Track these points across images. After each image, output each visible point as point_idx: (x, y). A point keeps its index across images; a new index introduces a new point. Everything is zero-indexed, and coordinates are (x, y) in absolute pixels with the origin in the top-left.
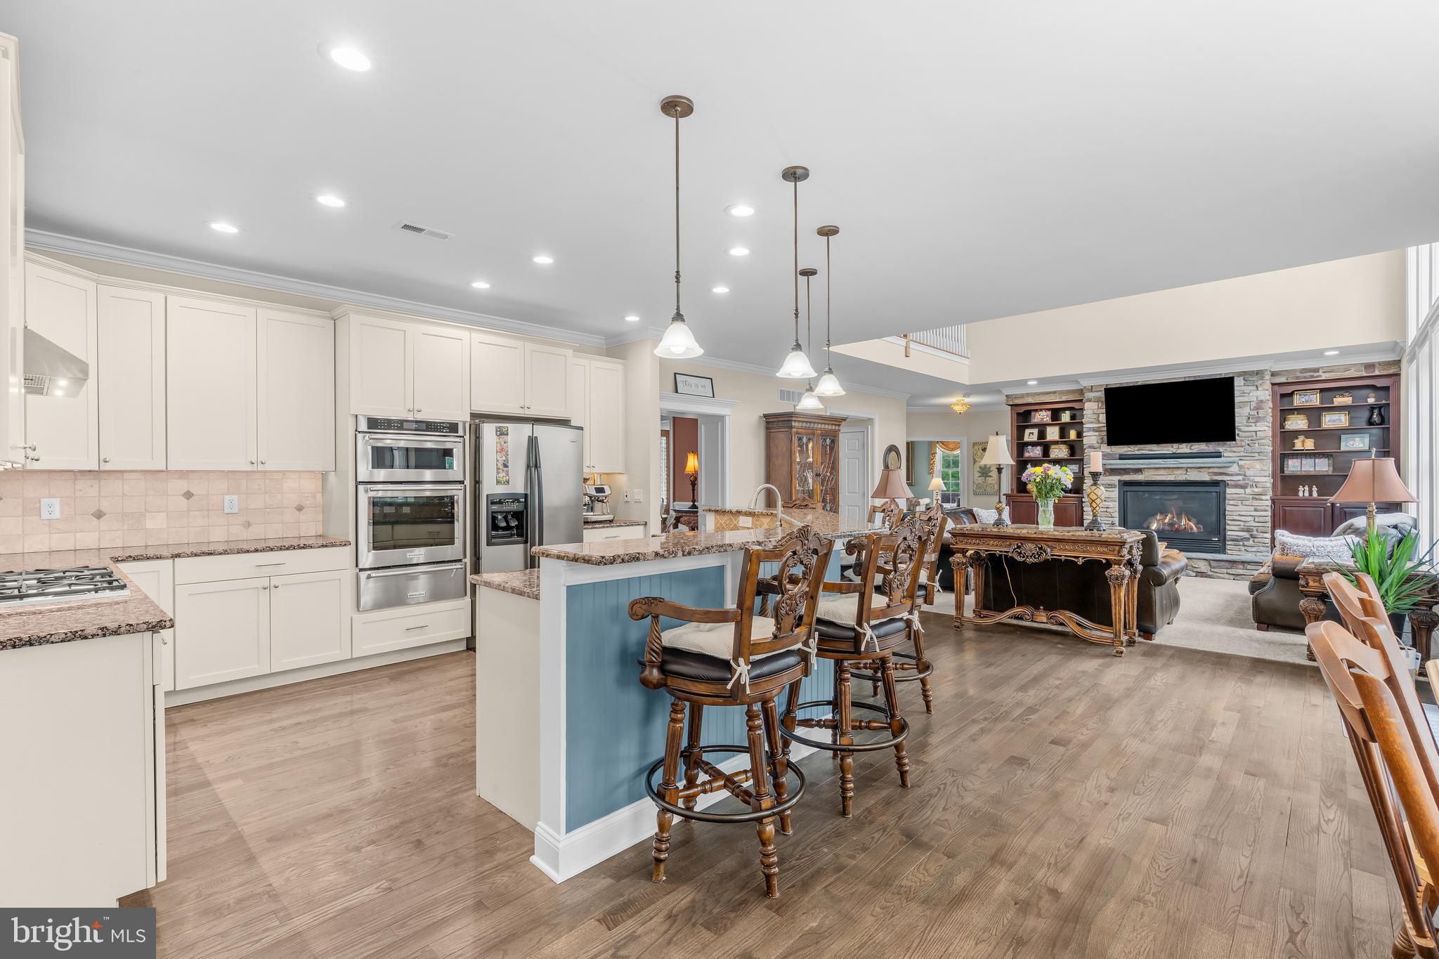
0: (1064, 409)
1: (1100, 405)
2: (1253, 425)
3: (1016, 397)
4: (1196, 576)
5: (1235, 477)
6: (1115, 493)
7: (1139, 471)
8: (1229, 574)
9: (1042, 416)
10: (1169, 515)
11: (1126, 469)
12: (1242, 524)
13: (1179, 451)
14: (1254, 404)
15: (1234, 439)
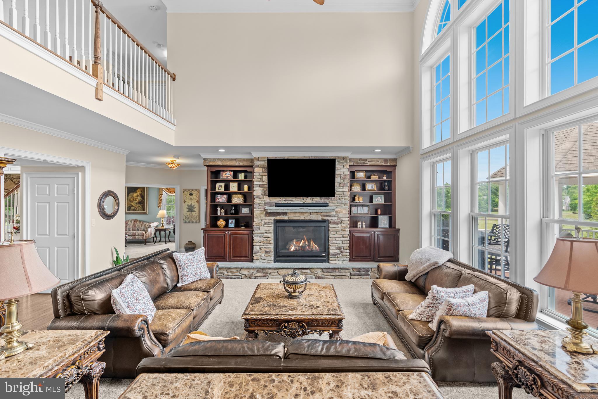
0: (241, 172)
1: (264, 170)
2: (342, 187)
3: (210, 160)
4: (316, 278)
5: (334, 218)
6: (271, 228)
7: (285, 214)
8: (332, 276)
9: (227, 175)
10: (302, 241)
11: (278, 212)
12: (337, 245)
13: (307, 202)
14: (342, 176)
15: (334, 196)
